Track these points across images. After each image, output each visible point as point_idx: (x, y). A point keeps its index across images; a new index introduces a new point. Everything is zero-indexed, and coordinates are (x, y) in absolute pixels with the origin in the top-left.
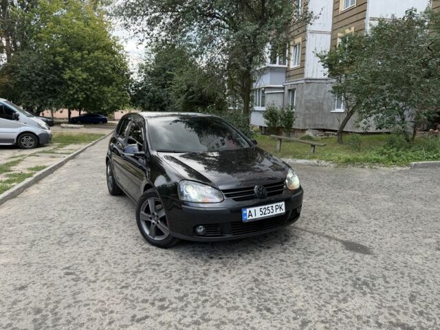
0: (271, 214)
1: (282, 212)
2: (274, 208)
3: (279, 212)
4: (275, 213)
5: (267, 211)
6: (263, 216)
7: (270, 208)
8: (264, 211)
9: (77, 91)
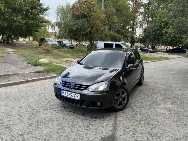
0: (72, 97)
1: (77, 98)
2: (74, 95)
3: (76, 98)
4: (74, 97)
5: (70, 95)
6: (68, 96)
7: (72, 95)
8: (69, 94)
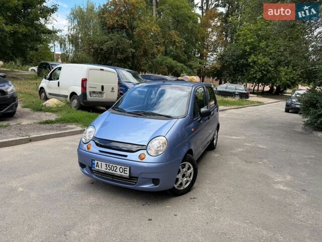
9: (257, 71)
